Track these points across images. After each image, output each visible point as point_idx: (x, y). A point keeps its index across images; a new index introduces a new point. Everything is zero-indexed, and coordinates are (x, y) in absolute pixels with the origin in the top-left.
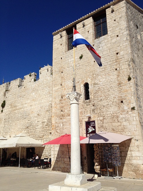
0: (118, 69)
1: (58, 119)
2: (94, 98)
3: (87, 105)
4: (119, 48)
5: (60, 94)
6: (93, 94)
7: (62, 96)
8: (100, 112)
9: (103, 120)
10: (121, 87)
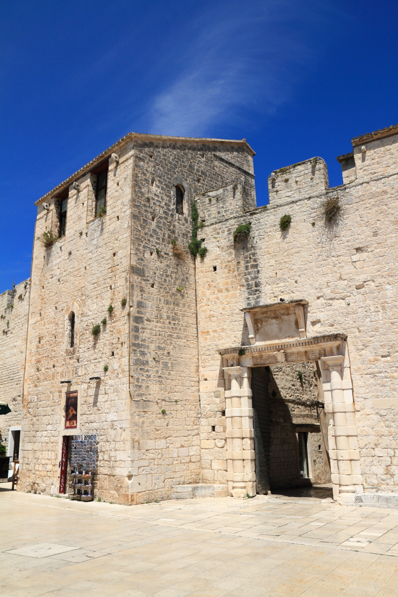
0: (113, 287)
1: (31, 385)
2: (80, 344)
3: (70, 358)
4: (117, 243)
5: (37, 334)
6: (78, 337)
7: (39, 338)
8: (85, 374)
9: (88, 389)
10: (114, 323)
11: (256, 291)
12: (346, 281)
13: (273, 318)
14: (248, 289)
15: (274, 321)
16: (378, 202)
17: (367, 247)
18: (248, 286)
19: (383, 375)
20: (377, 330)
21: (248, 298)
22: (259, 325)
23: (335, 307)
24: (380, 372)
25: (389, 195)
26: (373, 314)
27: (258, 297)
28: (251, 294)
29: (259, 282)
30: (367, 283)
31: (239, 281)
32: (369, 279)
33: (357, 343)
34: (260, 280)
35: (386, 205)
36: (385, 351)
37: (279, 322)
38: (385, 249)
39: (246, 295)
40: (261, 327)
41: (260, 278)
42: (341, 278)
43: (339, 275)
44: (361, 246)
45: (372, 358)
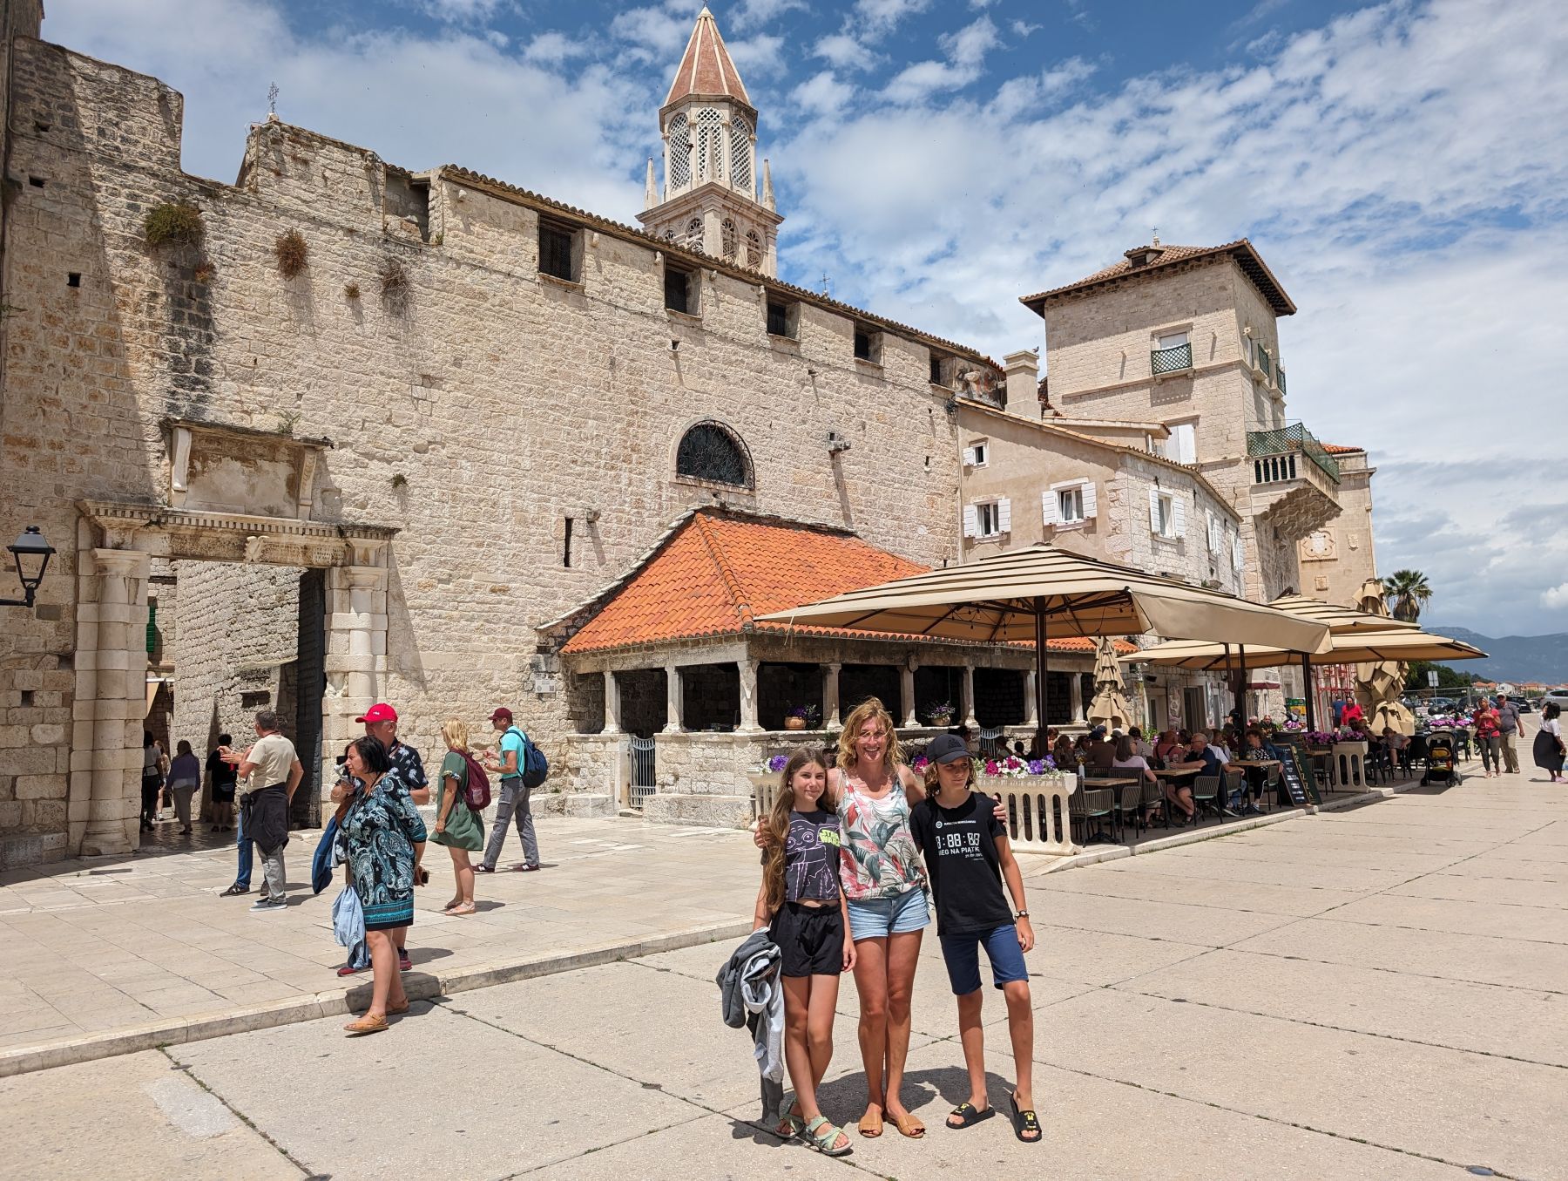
11: (197, 382)
12: (399, 430)
13: (237, 459)
14: (174, 370)
15: (238, 464)
16: (470, 308)
17: (441, 379)
18: (176, 364)
19: (436, 612)
20: (438, 532)
21: (174, 393)
22: (198, 465)
23: (373, 473)
24: (433, 607)
25: (487, 305)
26: (436, 503)
27: (200, 399)
28: (182, 386)
29: (209, 365)
30: (433, 446)
31: (150, 341)
32: (438, 439)
33: (404, 550)
34: (212, 361)
35: (481, 320)
36: (443, 572)
37: (250, 472)
38: (470, 397)
39: (168, 383)
40: (203, 472)
41: (214, 355)
42: (389, 421)
43: (388, 414)
44: (432, 373)
45: (423, 580)
